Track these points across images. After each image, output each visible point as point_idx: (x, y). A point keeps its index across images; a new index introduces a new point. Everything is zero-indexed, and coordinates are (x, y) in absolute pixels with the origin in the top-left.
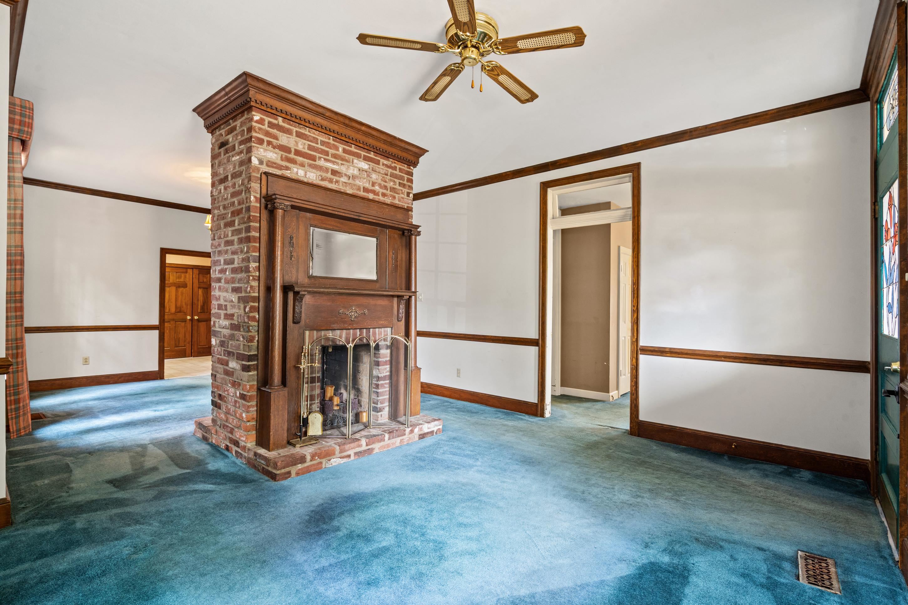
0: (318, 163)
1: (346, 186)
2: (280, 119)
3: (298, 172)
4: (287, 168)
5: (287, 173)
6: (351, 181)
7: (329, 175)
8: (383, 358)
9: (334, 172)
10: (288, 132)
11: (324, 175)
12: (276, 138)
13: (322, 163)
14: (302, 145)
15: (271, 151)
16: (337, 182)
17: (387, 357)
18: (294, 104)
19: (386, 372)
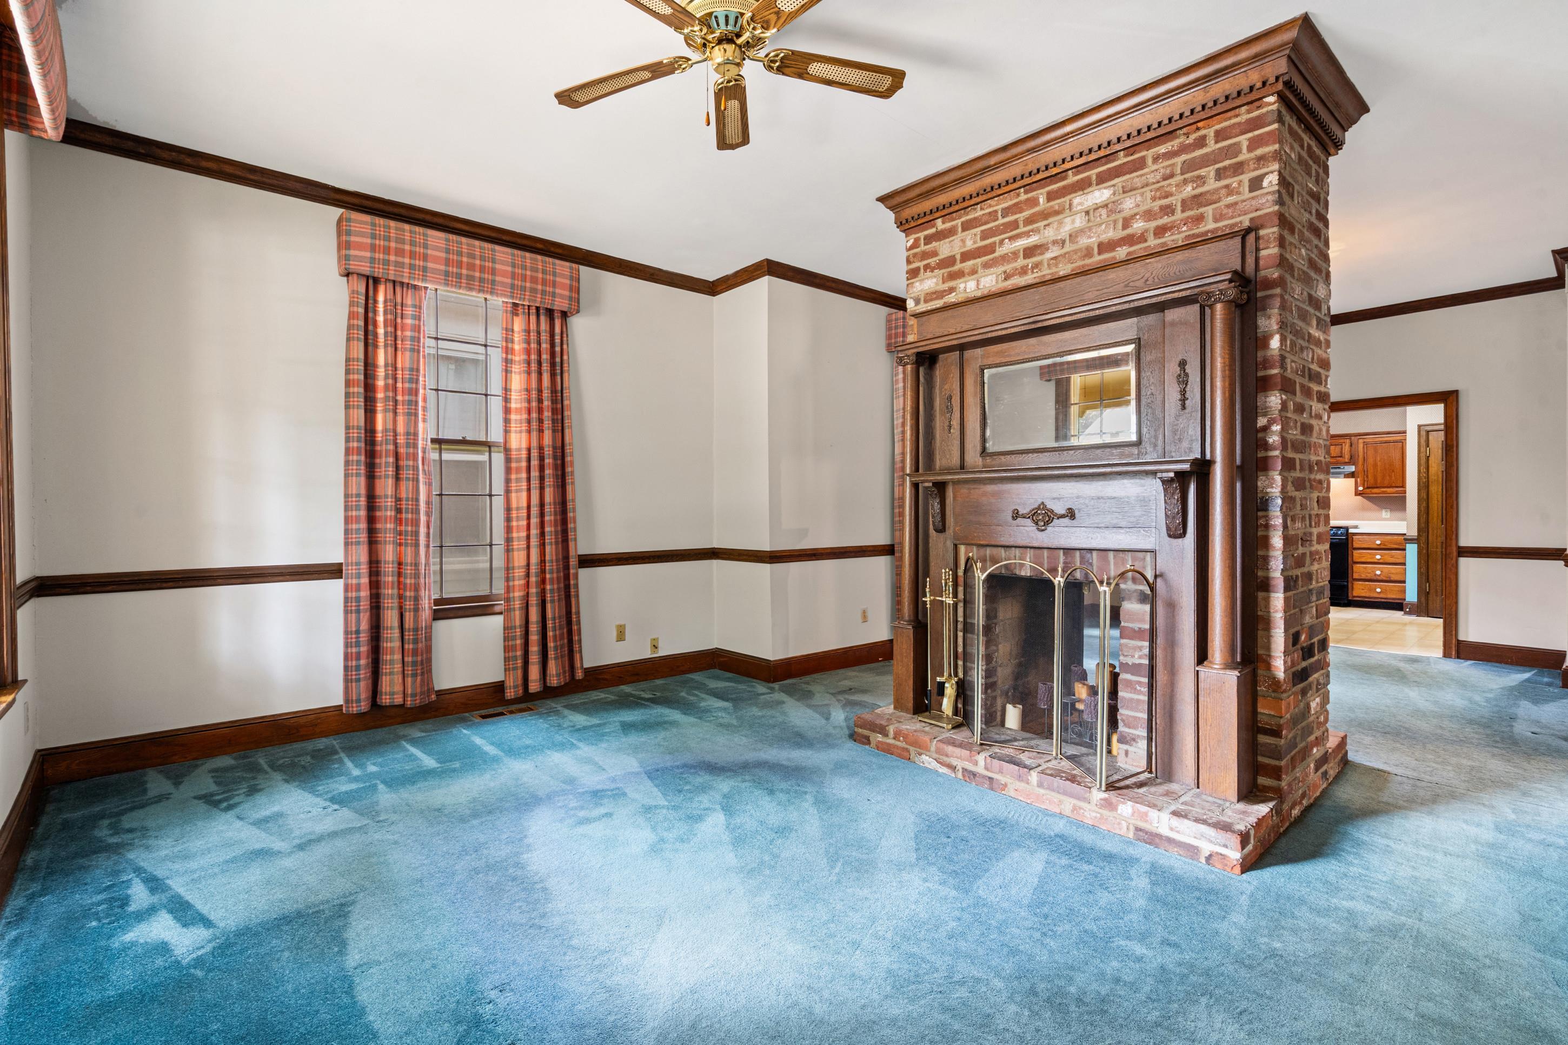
0: (1000, 252)
1: (1056, 265)
2: (939, 222)
3: (968, 287)
4: (952, 290)
5: (952, 298)
6: (1068, 247)
7: (1021, 262)
8: (1133, 621)
9: (1030, 252)
10: (951, 232)
11: (1008, 267)
12: (934, 254)
13: (1008, 247)
14: (971, 240)
15: (931, 277)
16: (1037, 266)
17: (1143, 621)
18: (943, 188)
19: (1140, 657)
